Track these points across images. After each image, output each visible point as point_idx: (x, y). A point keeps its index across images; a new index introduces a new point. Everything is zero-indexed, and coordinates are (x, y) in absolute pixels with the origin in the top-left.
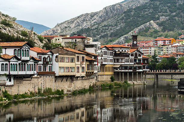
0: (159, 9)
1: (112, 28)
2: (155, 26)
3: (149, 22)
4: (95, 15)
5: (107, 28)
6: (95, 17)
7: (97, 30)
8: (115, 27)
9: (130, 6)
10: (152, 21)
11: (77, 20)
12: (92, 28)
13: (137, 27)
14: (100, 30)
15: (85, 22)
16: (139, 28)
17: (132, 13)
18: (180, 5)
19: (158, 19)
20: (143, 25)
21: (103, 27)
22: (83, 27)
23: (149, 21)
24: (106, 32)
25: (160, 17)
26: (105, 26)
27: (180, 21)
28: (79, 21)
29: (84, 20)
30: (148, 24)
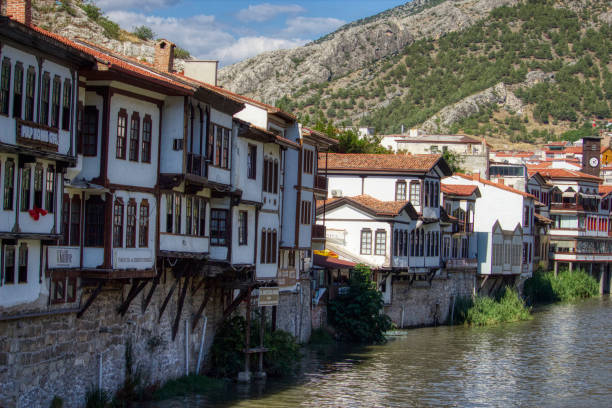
0: (525, 45)
1: (367, 103)
2: (512, 101)
3: (491, 89)
4: (308, 55)
5: (348, 101)
6: (308, 63)
7: (313, 107)
8: (377, 99)
9: (424, 30)
10: (500, 86)
11: (247, 71)
12: (299, 101)
13: (450, 102)
14: (325, 108)
15: (272, 80)
16: (458, 105)
17: (434, 55)
18: (590, 34)
19: (521, 78)
20: (473, 96)
21: (334, 97)
22: (267, 95)
23: (493, 84)
24: (347, 115)
25: (527, 72)
26: (343, 95)
27: (592, 88)
28: (252, 75)
29: (268, 75)
30: (488, 92)
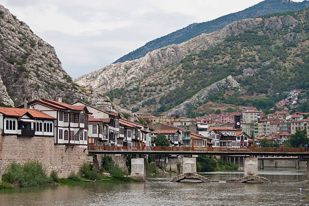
0: (242, 55)
1: (162, 88)
2: (235, 84)
3: (225, 79)
4: (132, 65)
5: (153, 88)
6: (133, 69)
7: (136, 91)
8: (168, 86)
9: (192, 49)
10: (230, 77)
11: (102, 74)
12: (129, 89)
13: (204, 87)
14: (141, 91)
15: (115, 79)
16: (209, 88)
17: (196, 63)
18: (278, 48)
19: (241, 72)
20: (216, 83)
21: (146, 86)
22: (113, 86)
23: (226, 77)
24: (153, 95)
25: (243, 69)
26: (150, 85)
27: (277, 76)
28: (105, 77)
29: (114, 75)
30: (223, 81)
